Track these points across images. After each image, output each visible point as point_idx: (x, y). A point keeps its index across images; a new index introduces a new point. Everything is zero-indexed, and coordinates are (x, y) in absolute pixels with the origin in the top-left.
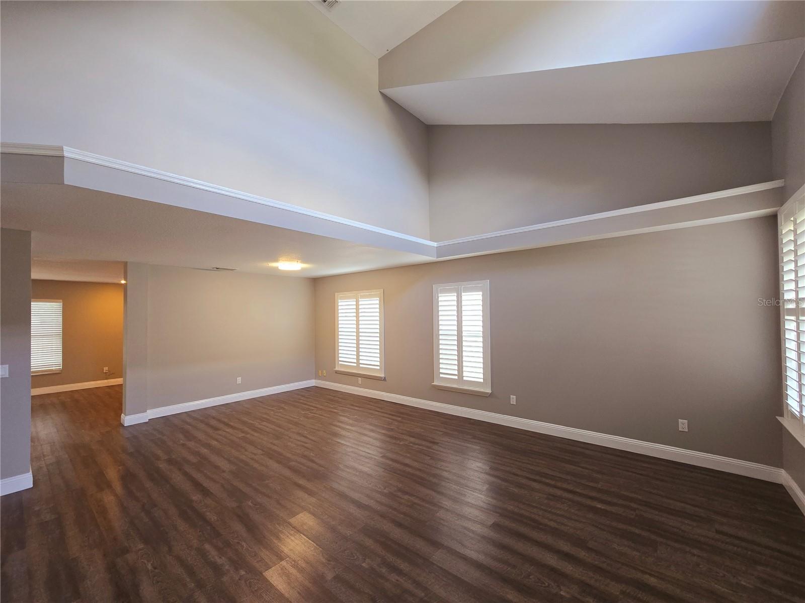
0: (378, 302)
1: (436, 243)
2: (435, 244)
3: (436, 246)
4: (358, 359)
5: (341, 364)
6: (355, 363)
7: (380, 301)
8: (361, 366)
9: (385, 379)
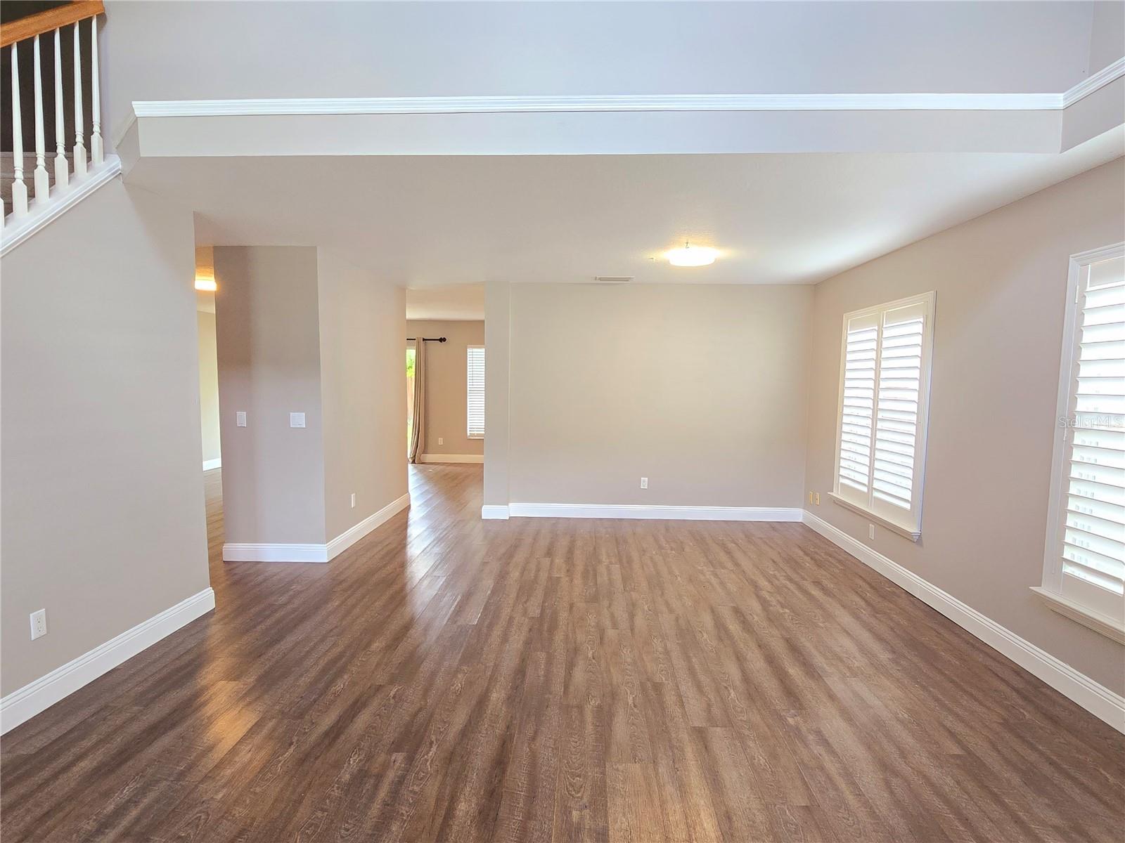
0: (919, 328)
1: (1061, 96)
2: (1058, 101)
3: (1061, 105)
4: (871, 478)
5: (843, 484)
6: (864, 484)
7: (925, 325)
8: (876, 494)
9: (919, 541)
